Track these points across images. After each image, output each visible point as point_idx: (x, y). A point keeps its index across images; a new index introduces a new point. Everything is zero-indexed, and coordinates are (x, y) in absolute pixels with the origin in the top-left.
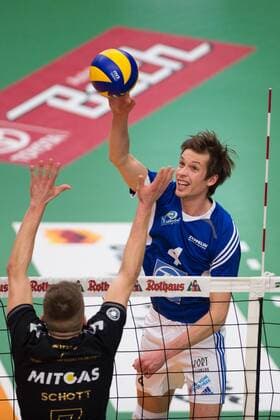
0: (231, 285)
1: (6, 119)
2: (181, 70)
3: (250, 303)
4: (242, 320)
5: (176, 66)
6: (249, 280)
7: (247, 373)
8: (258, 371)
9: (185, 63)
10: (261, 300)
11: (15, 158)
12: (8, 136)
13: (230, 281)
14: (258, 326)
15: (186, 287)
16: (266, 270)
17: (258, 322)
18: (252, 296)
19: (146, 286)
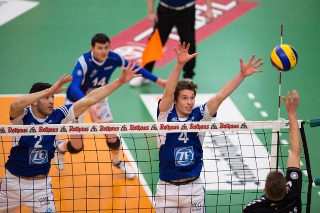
0: (263, 125)
1: (133, 41)
2: (222, 15)
3: (273, 134)
5: (220, 13)
6: (272, 123)
9: (224, 11)
10: (278, 133)
12: (135, 50)
13: (263, 123)
14: (277, 146)
15: (240, 126)
16: (280, 117)
17: (277, 144)
18: (274, 130)
19: (219, 126)
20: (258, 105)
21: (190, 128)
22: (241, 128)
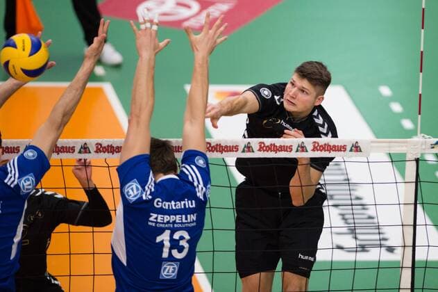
0: (390, 147)
3: (407, 163)
4: (399, 179)
6: (406, 142)
7: (405, 227)
8: (415, 226)
10: (417, 160)
11: (186, 24)
12: (180, 4)
13: (390, 142)
14: (414, 184)
15: (348, 148)
16: (421, 133)
17: (414, 180)
18: (409, 157)
19: (312, 148)
20: (396, 107)
21: (259, 150)
22: (351, 150)
